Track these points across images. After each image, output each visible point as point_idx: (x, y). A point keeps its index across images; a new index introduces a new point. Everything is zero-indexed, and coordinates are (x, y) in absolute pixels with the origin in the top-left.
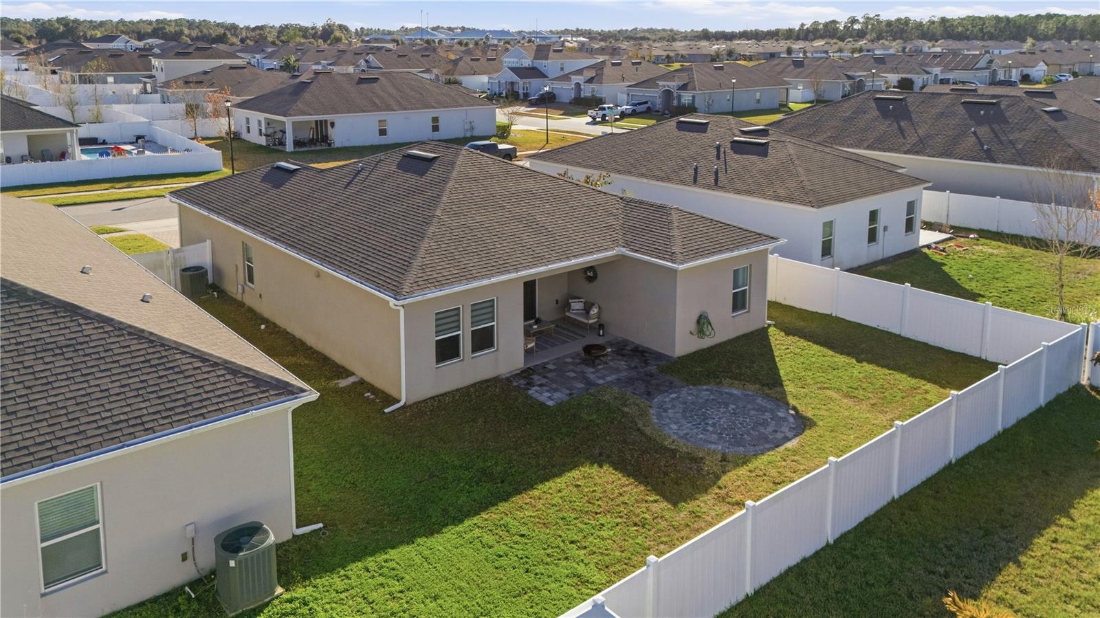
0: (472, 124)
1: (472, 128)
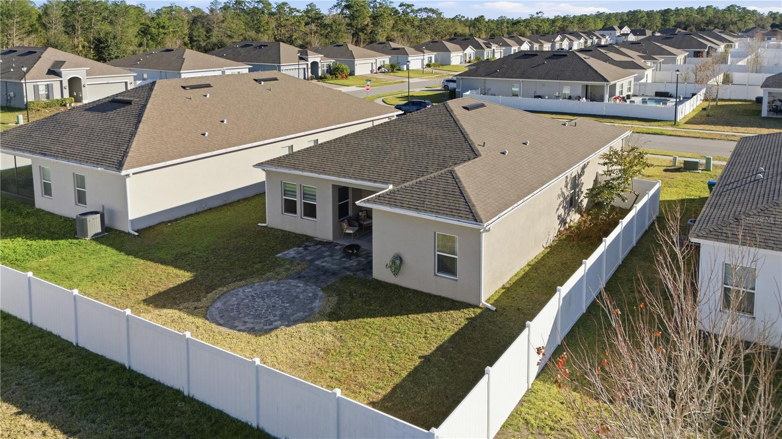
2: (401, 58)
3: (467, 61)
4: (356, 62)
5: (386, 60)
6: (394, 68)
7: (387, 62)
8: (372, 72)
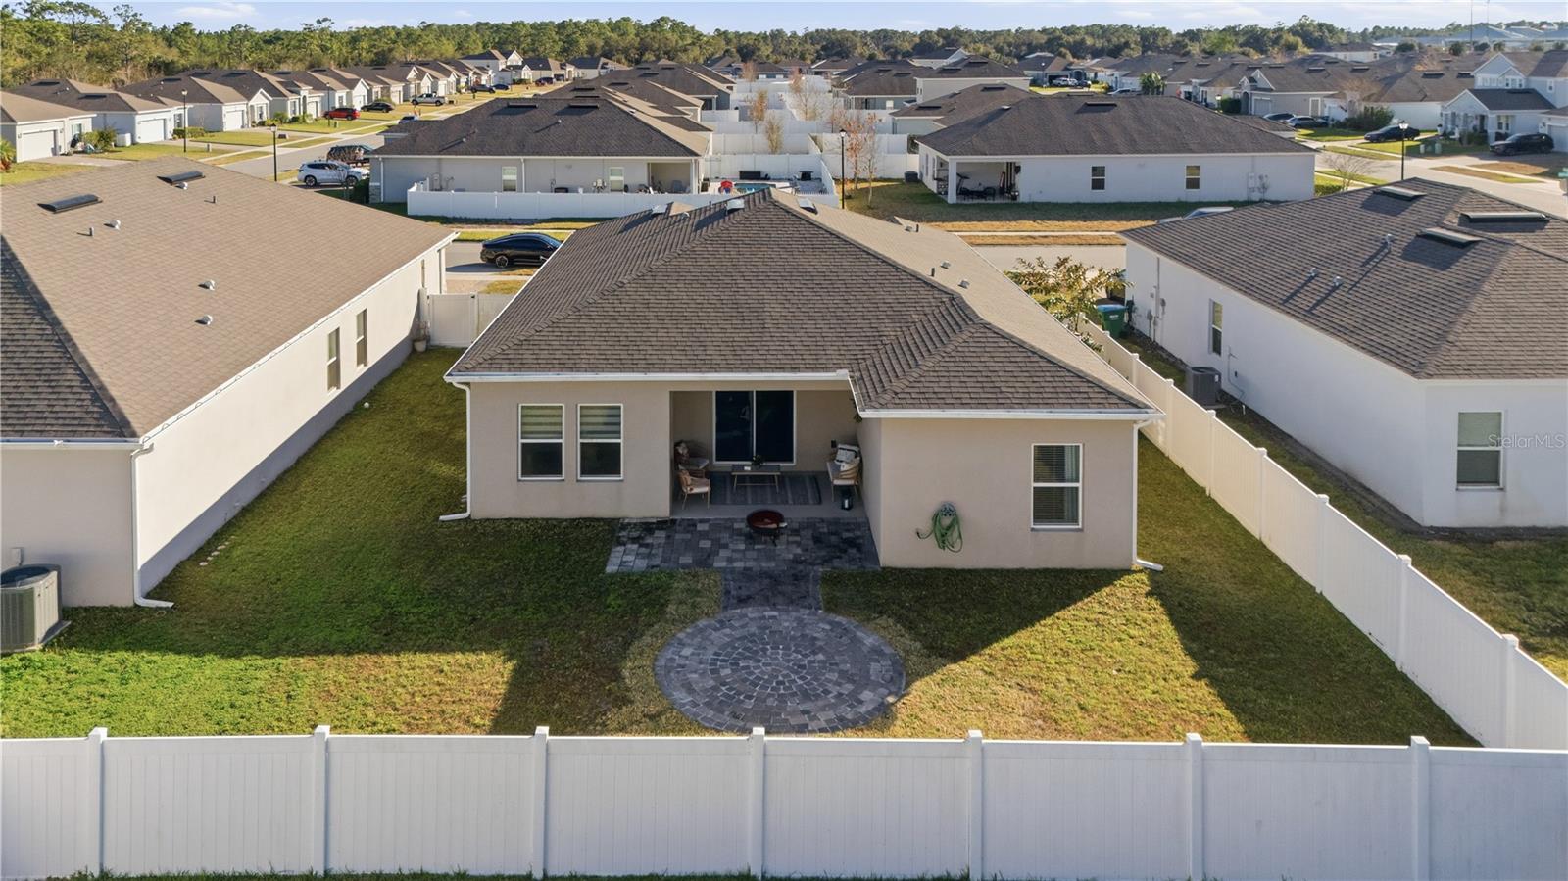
0: (1265, 180)
1: (1264, 188)
2: (114, 117)
3: (257, 120)
4: (19, 130)
5: (85, 122)
6: (105, 139)
7: (88, 128)
8: (54, 151)
